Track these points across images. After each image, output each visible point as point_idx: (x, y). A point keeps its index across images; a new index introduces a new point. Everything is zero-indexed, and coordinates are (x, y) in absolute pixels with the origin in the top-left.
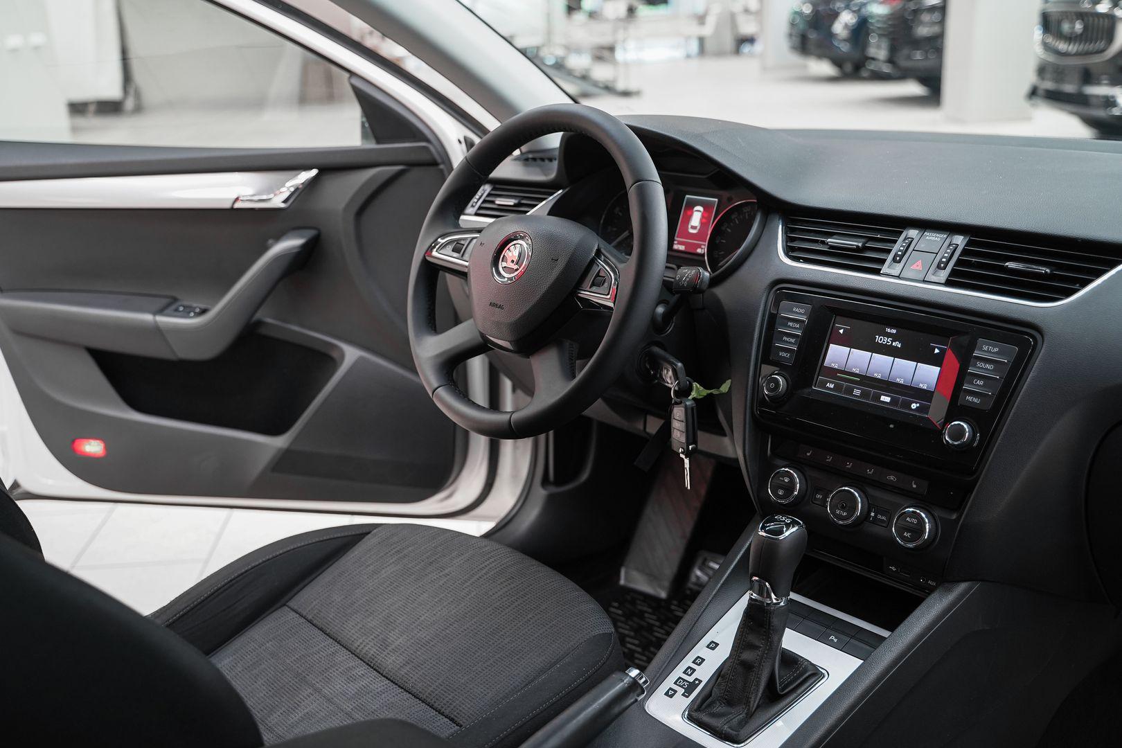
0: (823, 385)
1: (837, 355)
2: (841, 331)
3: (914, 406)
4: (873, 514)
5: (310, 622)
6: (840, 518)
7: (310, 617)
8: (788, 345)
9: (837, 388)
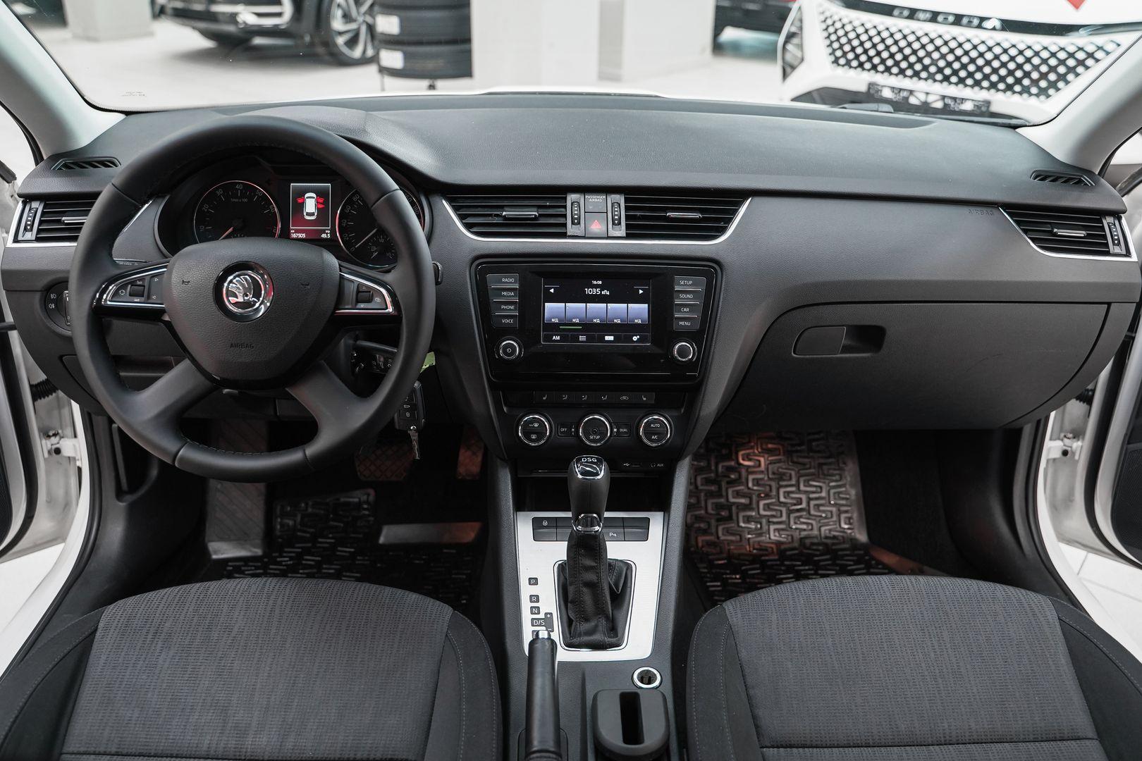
0: (548, 338)
1: (553, 310)
2: (552, 291)
3: (635, 338)
4: (615, 430)
5: (117, 754)
6: (594, 441)
7: (114, 750)
8: (508, 312)
9: (563, 339)
